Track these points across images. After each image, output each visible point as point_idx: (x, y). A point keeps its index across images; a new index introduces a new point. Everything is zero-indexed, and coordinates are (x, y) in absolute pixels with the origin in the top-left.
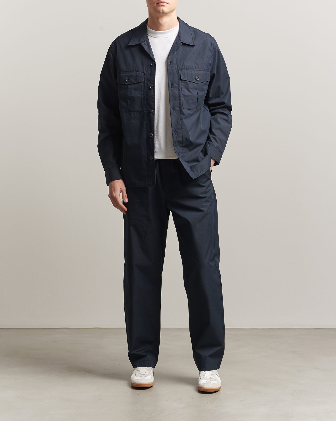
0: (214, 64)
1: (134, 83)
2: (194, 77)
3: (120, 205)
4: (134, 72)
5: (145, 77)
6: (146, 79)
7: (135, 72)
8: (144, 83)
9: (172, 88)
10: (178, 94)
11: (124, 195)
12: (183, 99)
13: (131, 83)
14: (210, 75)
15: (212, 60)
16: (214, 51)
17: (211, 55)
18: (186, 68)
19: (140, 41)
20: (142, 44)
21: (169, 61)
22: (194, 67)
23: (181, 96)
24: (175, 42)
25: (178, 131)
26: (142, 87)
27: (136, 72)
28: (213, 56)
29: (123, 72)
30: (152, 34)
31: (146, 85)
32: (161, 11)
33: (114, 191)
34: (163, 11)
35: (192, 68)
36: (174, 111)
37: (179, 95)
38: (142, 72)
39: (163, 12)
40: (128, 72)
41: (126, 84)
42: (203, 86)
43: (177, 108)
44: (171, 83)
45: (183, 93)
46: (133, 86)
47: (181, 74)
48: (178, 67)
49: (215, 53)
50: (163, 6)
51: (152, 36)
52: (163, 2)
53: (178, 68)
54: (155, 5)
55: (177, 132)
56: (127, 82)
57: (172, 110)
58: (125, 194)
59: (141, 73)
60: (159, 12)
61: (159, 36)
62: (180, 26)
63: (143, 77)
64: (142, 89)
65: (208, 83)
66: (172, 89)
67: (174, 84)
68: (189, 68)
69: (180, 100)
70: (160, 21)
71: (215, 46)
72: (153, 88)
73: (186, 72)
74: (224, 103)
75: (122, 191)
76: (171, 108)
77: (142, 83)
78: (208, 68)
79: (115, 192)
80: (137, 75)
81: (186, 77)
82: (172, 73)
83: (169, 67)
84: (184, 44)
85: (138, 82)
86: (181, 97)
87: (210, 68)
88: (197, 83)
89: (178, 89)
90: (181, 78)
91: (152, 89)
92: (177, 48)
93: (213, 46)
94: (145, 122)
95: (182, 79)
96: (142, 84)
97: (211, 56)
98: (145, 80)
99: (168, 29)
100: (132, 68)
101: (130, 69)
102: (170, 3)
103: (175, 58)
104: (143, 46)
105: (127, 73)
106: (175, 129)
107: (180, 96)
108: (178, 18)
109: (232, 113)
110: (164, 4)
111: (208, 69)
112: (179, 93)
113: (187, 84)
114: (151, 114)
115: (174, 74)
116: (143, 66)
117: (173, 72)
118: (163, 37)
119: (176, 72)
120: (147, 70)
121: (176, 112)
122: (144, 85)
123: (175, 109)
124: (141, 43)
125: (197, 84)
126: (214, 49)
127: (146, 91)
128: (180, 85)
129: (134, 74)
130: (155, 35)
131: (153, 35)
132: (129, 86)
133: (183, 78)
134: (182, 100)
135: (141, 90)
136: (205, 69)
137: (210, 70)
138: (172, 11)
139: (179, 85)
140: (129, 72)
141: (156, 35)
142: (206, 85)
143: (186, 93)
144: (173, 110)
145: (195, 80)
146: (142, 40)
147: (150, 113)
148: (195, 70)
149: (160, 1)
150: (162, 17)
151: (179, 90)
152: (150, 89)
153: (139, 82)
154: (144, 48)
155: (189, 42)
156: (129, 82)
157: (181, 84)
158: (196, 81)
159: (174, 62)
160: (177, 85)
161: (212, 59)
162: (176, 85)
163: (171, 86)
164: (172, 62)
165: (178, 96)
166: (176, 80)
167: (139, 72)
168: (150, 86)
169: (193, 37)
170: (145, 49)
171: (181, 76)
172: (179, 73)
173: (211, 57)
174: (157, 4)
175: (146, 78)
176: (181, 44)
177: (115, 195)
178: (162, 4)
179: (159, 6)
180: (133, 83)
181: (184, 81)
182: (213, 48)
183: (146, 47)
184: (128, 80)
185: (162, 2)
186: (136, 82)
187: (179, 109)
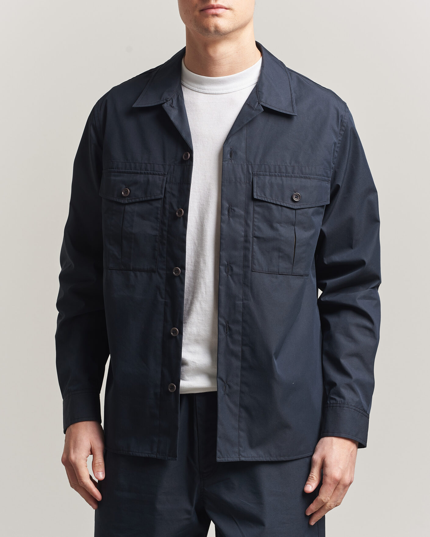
0: (339, 165)
1: (141, 199)
2: (288, 193)
3: (83, 483)
4: (141, 173)
5: (167, 186)
6: (169, 192)
7: (145, 173)
8: (164, 202)
9: (231, 219)
10: (243, 234)
11: (97, 462)
12: (256, 248)
13: (134, 201)
14: (329, 191)
15: (336, 154)
16: (342, 133)
17: (335, 140)
18: (268, 170)
19: (161, 99)
20: (166, 106)
21: (228, 149)
22: (290, 170)
23: (251, 240)
24: (248, 104)
25: (232, 327)
26: (159, 212)
27: (148, 174)
28: (339, 145)
29: (118, 172)
30: (192, 84)
31: (167, 206)
32: (212, 29)
33: (75, 448)
34: (216, 27)
35: (284, 171)
36: (229, 276)
37: (246, 236)
38: (162, 175)
39: (217, 31)
40: (128, 173)
41: (123, 202)
42: (313, 217)
43: (236, 269)
44: (228, 205)
45: (257, 234)
46: (137, 208)
47: (255, 186)
48: (250, 167)
49: (345, 137)
50: (217, 15)
51: (192, 88)
52: (215, 6)
53: (248, 168)
54: (197, 13)
55: (230, 329)
56: (125, 197)
57: (225, 273)
58: (100, 459)
59: (158, 176)
60: (206, 30)
61: (208, 88)
62: (262, 66)
63: (162, 187)
64: (159, 216)
65: (323, 210)
66: (229, 219)
67: (236, 209)
68: (277, 170)
69: (246, 249)
70: (211, 51)
71: (345, 120)
72: (183, 216)
73: (267, 181)
74: (362, 263)
75: (93, 452)
76: (222, 268)
77: (160, 202)
78: (327, 173)
79: (74, 452)
80: (148, 180)
81: (268, 193)
82: (234, 180)
83: (226, 165)
84: (268, 111)
85: (149, 198)
86: (249, 242)
87: (330, 173)
88: (295, 209)
89: (243, 222)
90: (255, 194)
91: (180, 218)
92: (250, 119)
93: (342, 120)
94: (162, 298)
95: (255, 197)
96: (158, 204)
97: (335, 143)
98: (168, 195)
99: (231, 72)
100: (137, 164)
101: (133, 165)
102: (233, 7)
103: (243, 144)
104: (167, 110)
105: (126, 174)
106: (227, 322)
107: (246, 241)
108: (259, 46)
109: (381, 291)
110: (220, 11)
111: (325, 175)
112: (246, 232)
113: (270, 209)
114: (177, 280)
115: (238, 184)
116: (164, 159)
117: (236, 178)
118: (217, 92)
119: (242, 177)
120: (174, 170)
121: (233, 279)
122: (164, 207)
123: (232, 270)
124: (162, 102)
125: (294, 211)
126: (343, 128)
127: (166, 221)
128: (252, 212)
129: (141, 178)
130: (199, 86)
131: (195, 87)
132: (128, 208)
133: (259, 194)
134: (251, 250)
135: (157, 218)
136: (316, 175)
137: (330, 179)
138: (242, 27)
139: (247, 212)
140: (130, 173)
141: (202, 87)
142: (317, 213)
143: (267, 232)
144: (227, 273)
145: (290, 200)
146: (166, 95)
147: (174, 276)
148: (292, 177)
149: (209, 4)
150: (215, 42)
151: (247, 225)
152: (175, 218)
153: (153, 198)
154: (169, 115)
155: (282, 106)
156: (129, 196)
157: (254, 210)
158: (292, 203)
159: (241, 154)
160: (242, 213)
161: (337, 151)
162: (240, 211)
163: (226, 213)
164: (236, 153)
165: (242, 239)
166: (242, 198)
167: (154, 174)
168: (177, 209)
169: (294, 95)
170: (172, 118)
171: (255, 190)
172: (251, 183)
173: (334, 147)
174: (202, 10)
175: (168, 189)
176: (260, 110)
177: (76, 458)
178: (213, 11)
179: (207, 16)
180: (138, 200)
181: (261, 204)
182: (342, 125)
183: (173, 115)
184: (126, 192)
185: (213, 7)
186: (146, 199)
187: (242, 272)
